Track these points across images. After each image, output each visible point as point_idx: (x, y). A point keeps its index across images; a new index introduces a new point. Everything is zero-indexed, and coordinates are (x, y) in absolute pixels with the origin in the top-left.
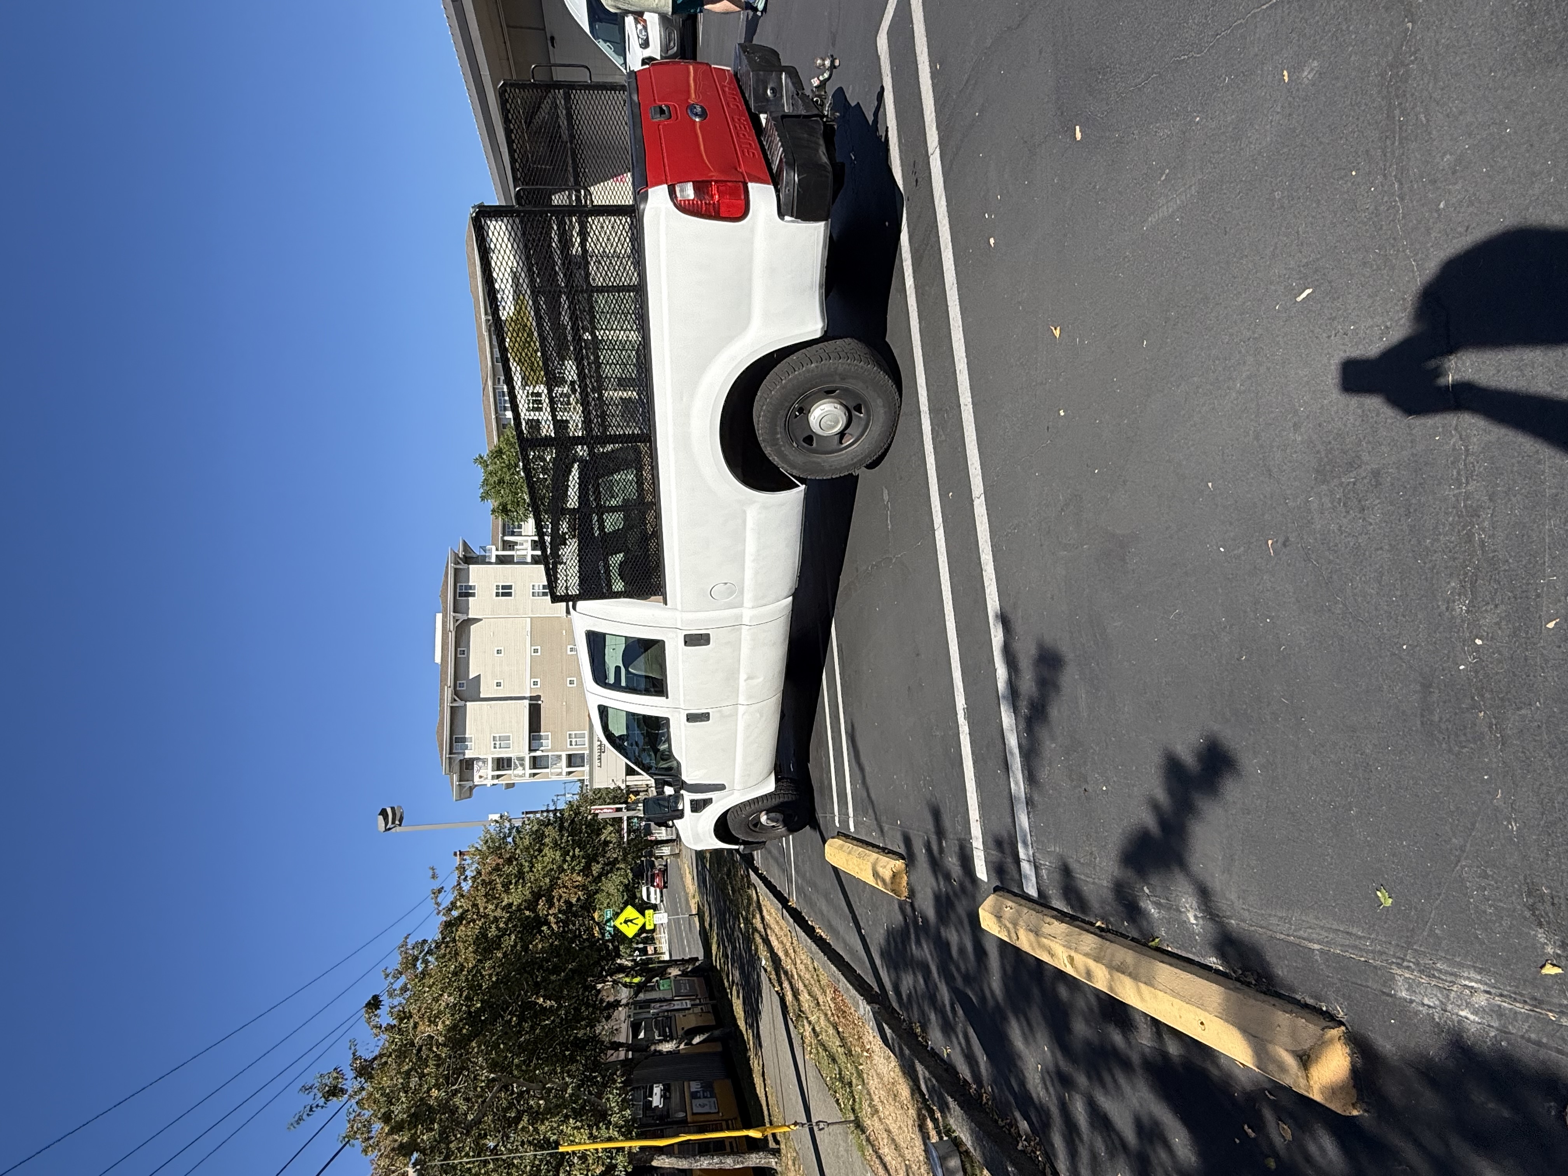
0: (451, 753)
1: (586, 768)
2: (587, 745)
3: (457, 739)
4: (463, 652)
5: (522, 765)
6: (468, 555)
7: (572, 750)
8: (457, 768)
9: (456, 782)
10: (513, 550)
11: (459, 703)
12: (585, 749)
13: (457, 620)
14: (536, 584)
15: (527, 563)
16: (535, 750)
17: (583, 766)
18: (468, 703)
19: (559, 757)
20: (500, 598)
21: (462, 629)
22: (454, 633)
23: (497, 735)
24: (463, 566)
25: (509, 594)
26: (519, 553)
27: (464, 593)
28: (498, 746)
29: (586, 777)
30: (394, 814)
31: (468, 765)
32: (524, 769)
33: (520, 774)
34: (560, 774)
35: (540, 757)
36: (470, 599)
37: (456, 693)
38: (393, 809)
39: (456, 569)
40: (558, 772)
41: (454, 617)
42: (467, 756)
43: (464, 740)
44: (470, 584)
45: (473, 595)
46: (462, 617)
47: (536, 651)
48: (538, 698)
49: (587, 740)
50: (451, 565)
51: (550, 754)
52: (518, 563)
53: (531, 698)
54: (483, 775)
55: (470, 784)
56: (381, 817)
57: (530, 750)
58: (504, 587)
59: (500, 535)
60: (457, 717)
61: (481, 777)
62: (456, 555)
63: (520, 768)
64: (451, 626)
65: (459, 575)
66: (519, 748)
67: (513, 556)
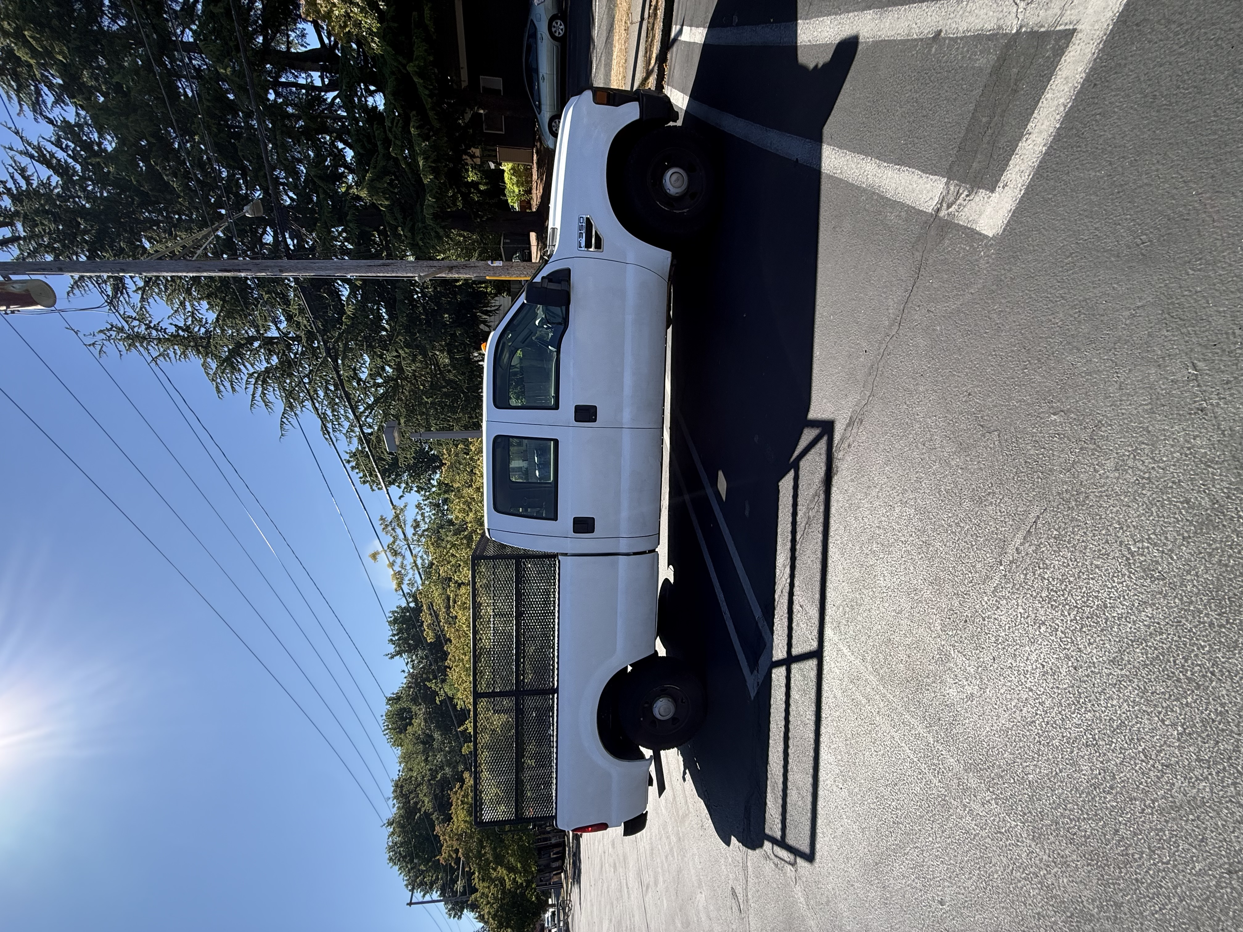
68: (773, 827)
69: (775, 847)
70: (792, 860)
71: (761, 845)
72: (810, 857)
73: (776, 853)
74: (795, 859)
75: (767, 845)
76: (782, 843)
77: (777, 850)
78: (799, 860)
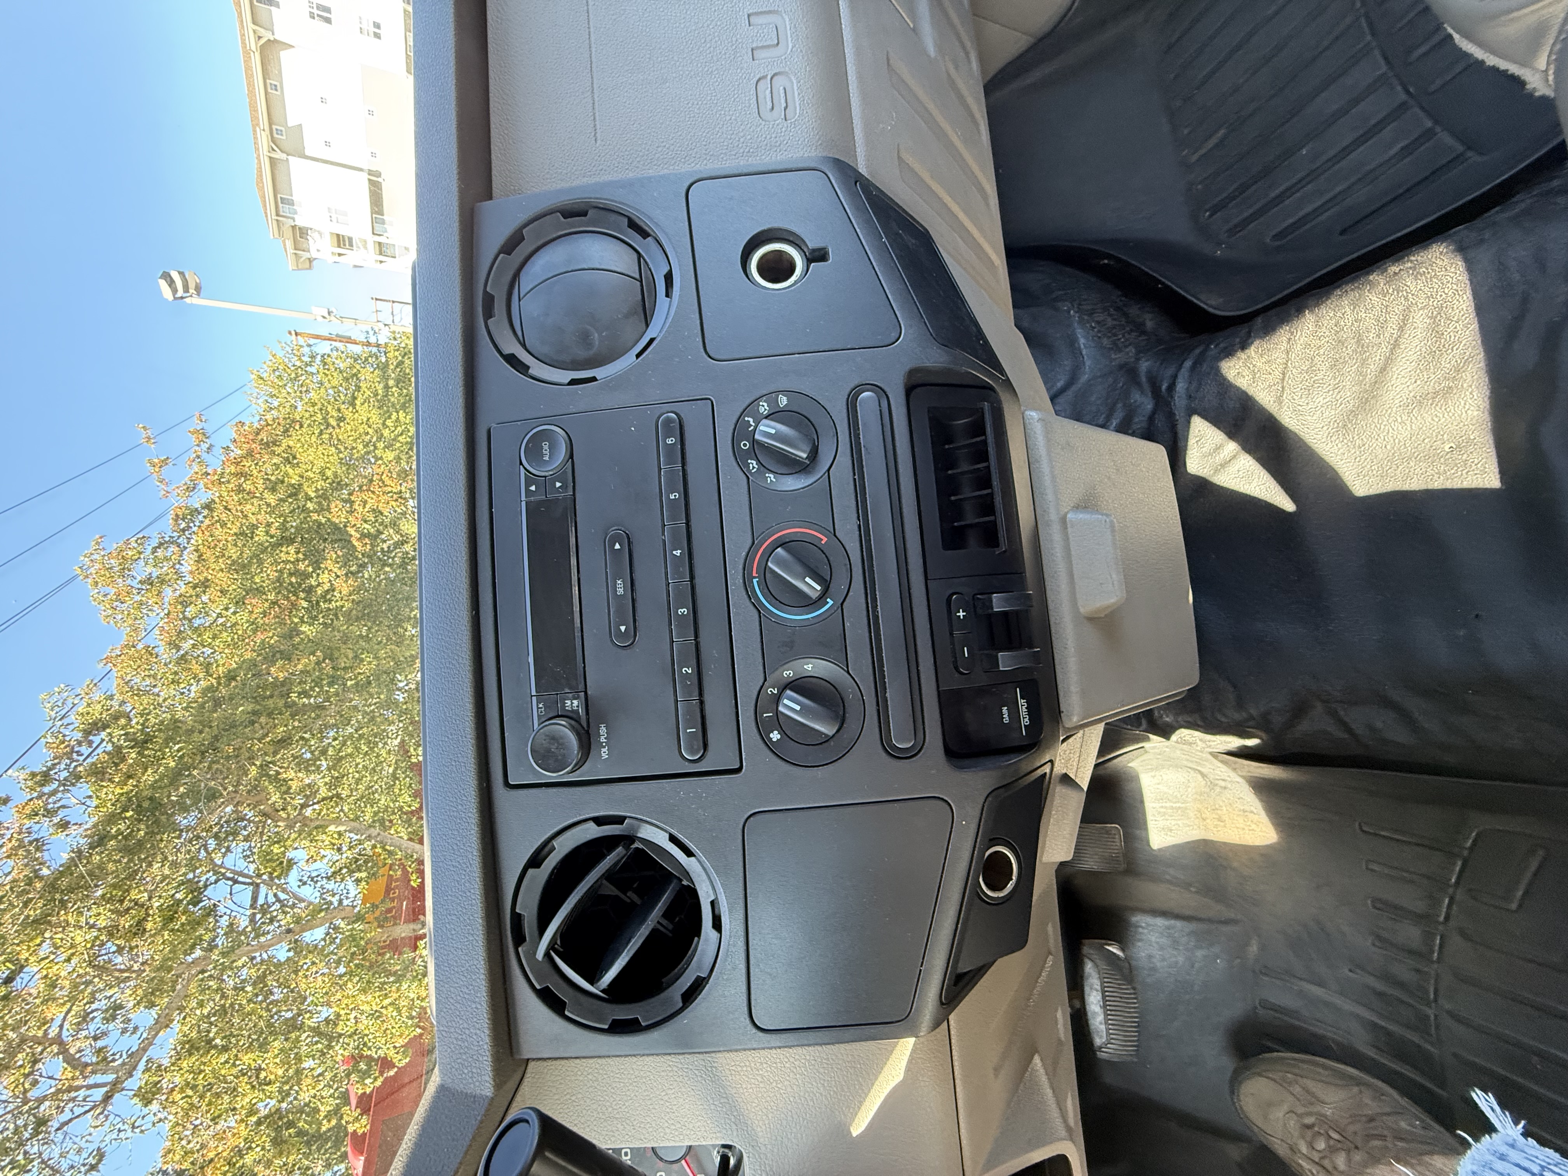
0: (278, 215)
3: (283, 200)
4: (274, 87)
5: (366, 248)
8: (288, 233)
9: (290, 251)
11: (278, 155)
13: (260, 37)
14: (365, 17)
16: (379, 235)
18: (290, 158)
19: (407, 249)
20: (316, 22)
21: (270, 50)
22: (257, 54)
23: (333, 206)
25: (328, 20)
28: (334, 219)
30: (186, 282)
31: (301, 234)
32: (369, 253)
33: (365, 258)
35: (387, 244)
36: (273, 8)
37: (273, 140)
41: (254, 31)
42: (298, 224)
43: (291, 203)
45: (276, 4)
46: (267, 35)
47: (371, 113)
48: (377, 173)
51: (397, 244)
53: (371, 173)
54: (321, 247)
55: (306, 255)
57: (374, 233)
58: (321, 8)
60: (279, 171)
61: (319, 251)
63: (363, 251)
64: (253, 45)
66: (360, 228)
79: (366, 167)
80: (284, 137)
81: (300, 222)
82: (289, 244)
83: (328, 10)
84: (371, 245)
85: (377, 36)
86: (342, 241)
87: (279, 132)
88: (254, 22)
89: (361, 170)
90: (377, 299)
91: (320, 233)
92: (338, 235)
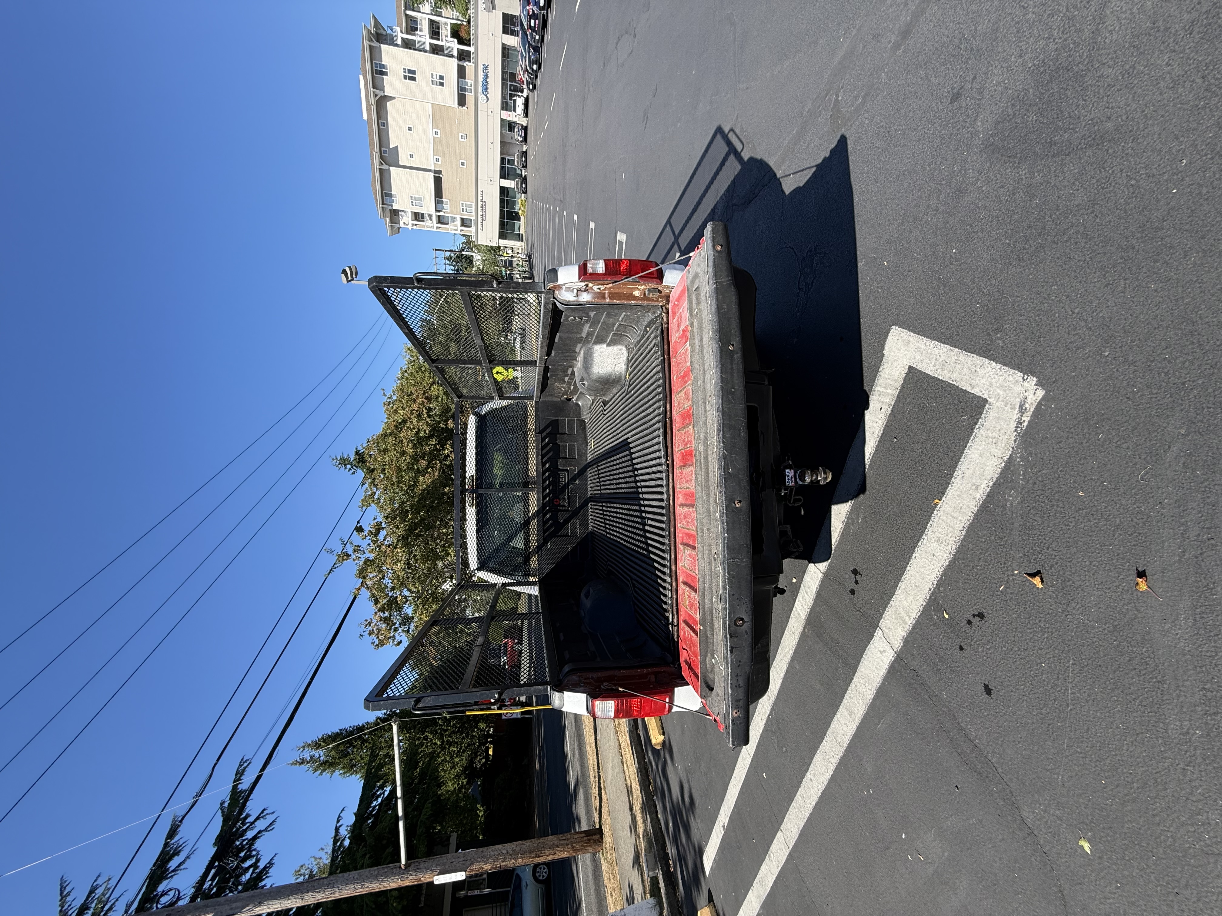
0: (383, 204)
1: (473, 229)
2: (474, 214)
3: (386, 195)
4: (383, 125)
5: (431, 220)
6: (378, 31)
7: (464, 215)
8: (388, 214)
9: (389, 224)
10: (414, 35)
11: (384, 167)
12: (472, 216)
13: (376, 95)
14: (434, 74)
15: (425, 51)
16: (439, 211)
17: (470, 227)
18: (391, 168)
19: (455, 218)
20: (407, 81)
21: (381, 103)
22: (375, 106)
23: (414, 196)
24: (375, 44)
25: (414, 79)
26: (419, 39)
27: (379, 71)
28: (414, 204)
29: (473, 234)
30: (351, 272)
31: (395, 214)
32: (433, 223)
33: (430, 225)
34: (456, 230)
35: (444, 216)
36: (384, 77)
37: (382, 157)
38: (350, 268)
39: (370, 46)
40: (455, 228)
41: (374, 92)
42: (394, 208)
43: (390, 195)
44: (383, 63)
45: (386, 74)
46: (380, 94)
47: (436, 133)
48: (439, 172)
49: (473, 209)
50: (366, 43)
51: (449, 215)
52: (419, 50)
53: (435, 172)
54: (406, 221)
55: (398, 226)
56: (343, 275)
57: (436, 211)
58: (410, 71)
59: (403, 8)
60: (384, 176)
61: (404, 223)
62: (369, 31)
63: (430, 221)
64: (373, 101)
65: (374, 54)
66: (428, 207)
67: (415, 41)
68: (733, 168)
69: (739, 150)
70: (731, 133)
71: (751, 159)
72: (719, 130)
73: (741, 146)
74: (729, 132)
75: (746, 156)
76: (732, 150)
77: (739, 147)
78: (726, 131)
79: (432, 168)
80: (387, 155)
81: (395, 207)
82: (388, 220)
83: (414, 72)
84: (434, 218)
85: (442, 84)
86: (418, 217)
87: (385, 152)
88: (374, 88)
89: (429, 171)
90: (436, 250)
91: (405, 212)
92: (415, 213)
